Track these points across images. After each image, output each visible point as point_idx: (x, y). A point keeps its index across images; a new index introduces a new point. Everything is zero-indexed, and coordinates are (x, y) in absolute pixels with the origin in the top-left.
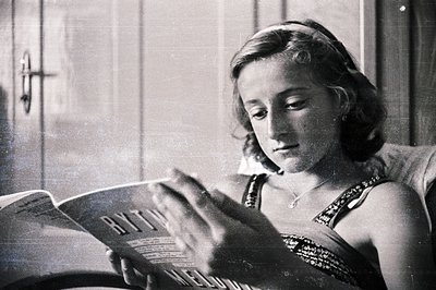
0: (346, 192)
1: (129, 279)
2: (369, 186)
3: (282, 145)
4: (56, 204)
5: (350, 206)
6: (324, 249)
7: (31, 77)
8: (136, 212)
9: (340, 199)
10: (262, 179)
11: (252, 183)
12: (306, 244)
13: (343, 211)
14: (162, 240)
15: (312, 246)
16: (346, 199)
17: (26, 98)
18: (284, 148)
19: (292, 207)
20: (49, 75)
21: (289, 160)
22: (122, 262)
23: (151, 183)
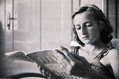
0: (102, 51)
1: (45, 75)
2: (109, 49)
3: (85, 36)
4: (26, 54)
5: (104, 55)
6: (97, 66)
7: (10, 19)
8: (48, 57)
9: (101, 53)
10: (78, 48)
11: (76, 49)
12: (92, 65)
13: (102, 56)
14: (55, 64)
15: (94, 65)
16: (103, 53)
17: (9, 25)
18: (85, 37)
19: (87, 55)
20: (15, 19)
21: (86, 41)
22: (43, 70)
23: (53, 50)
